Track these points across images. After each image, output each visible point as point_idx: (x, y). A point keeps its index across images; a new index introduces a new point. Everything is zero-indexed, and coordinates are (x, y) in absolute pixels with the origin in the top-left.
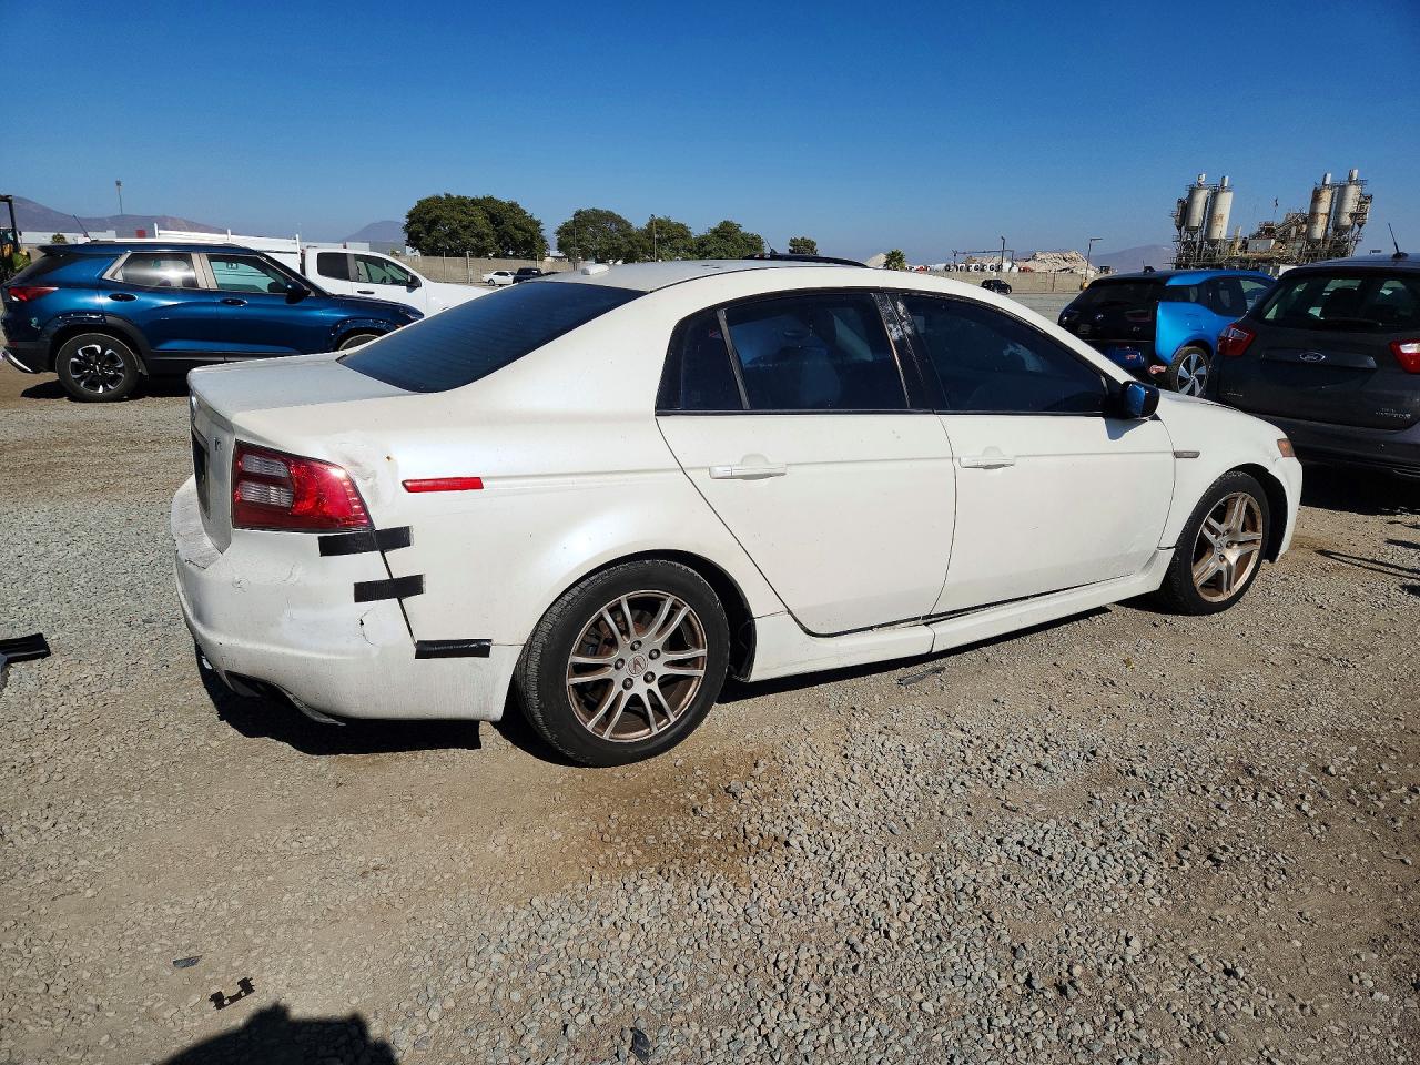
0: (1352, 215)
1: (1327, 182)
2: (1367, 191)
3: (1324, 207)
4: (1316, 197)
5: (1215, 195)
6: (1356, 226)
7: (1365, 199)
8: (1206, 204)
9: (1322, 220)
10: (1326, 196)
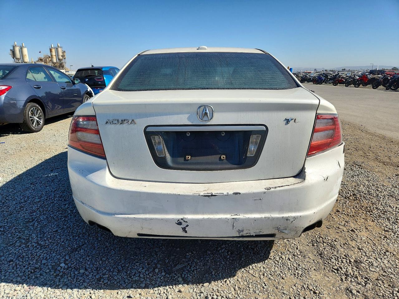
0: (62, 56)
1: (52, 47)
2: (64, 50)
3: (54, 53)
4: (51, 51)
5: (21, 48)
6: (64, 59)
7: (64, 52)
8: (20, 52)
9: (54, 57)
10: (53, 50)
